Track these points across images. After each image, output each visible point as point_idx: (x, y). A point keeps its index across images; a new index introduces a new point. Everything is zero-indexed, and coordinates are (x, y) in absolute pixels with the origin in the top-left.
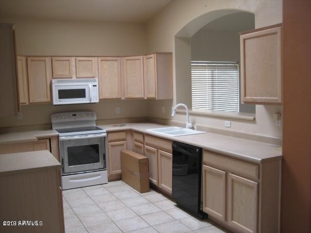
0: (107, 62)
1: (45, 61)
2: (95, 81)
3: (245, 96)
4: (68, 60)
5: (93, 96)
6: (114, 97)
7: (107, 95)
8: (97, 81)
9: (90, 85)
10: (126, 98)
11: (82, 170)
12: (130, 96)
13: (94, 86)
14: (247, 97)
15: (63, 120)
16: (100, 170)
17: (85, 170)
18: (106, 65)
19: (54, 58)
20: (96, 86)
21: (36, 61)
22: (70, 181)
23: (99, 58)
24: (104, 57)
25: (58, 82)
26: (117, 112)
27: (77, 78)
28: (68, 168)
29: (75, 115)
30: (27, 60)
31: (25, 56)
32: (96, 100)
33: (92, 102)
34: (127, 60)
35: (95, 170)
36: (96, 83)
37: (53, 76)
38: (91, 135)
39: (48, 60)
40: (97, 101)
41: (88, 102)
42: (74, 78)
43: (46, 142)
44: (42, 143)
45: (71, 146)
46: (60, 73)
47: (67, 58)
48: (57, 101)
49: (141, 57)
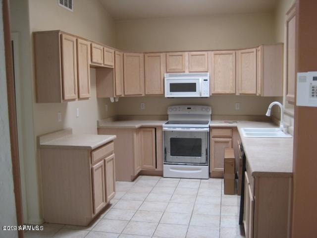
0: (220, 56)
1: (160, 56)
2: (206, 75)
3: (287, 93)
4: (181, 55)
5: (203, 90)
6: (227, 92)
7: (219, 90)
8: (208, 76)
9: (201, 79)
10: (240, 94)
11: (183, 161)
12: (244, 91)
13: (205, 80)
14: (288, 95)
15: (178, 112)
16: (202, 164)
17: (186, 162)
18: (220, 59)
19: (168, 54)
20: (207, 80)
21: (151, 56)
22: (171, 170)
23: (213, 53)
24: (217, 51)
25: (170, 76)
26: (236, 109)
27: (190, 72)
28: (170, 158)
29: (190, 108)
30: (144, 56)
31: (144, 53)
32: (206, 94)
33: (203, 96)
34: (242, 53)
35: (195, 164)
36: (207, 78)
37: (166, 70)
38: (193, 128)
39: (163, 55)
40: (208, 96)
41: (199, 96)
42: (187, 72)
43: (152, 131)
44: (149, 131)
45: (174, 137)
46: (173, 68)
47: (180, 53)
48: (168, 94)
49: (254, 50)
